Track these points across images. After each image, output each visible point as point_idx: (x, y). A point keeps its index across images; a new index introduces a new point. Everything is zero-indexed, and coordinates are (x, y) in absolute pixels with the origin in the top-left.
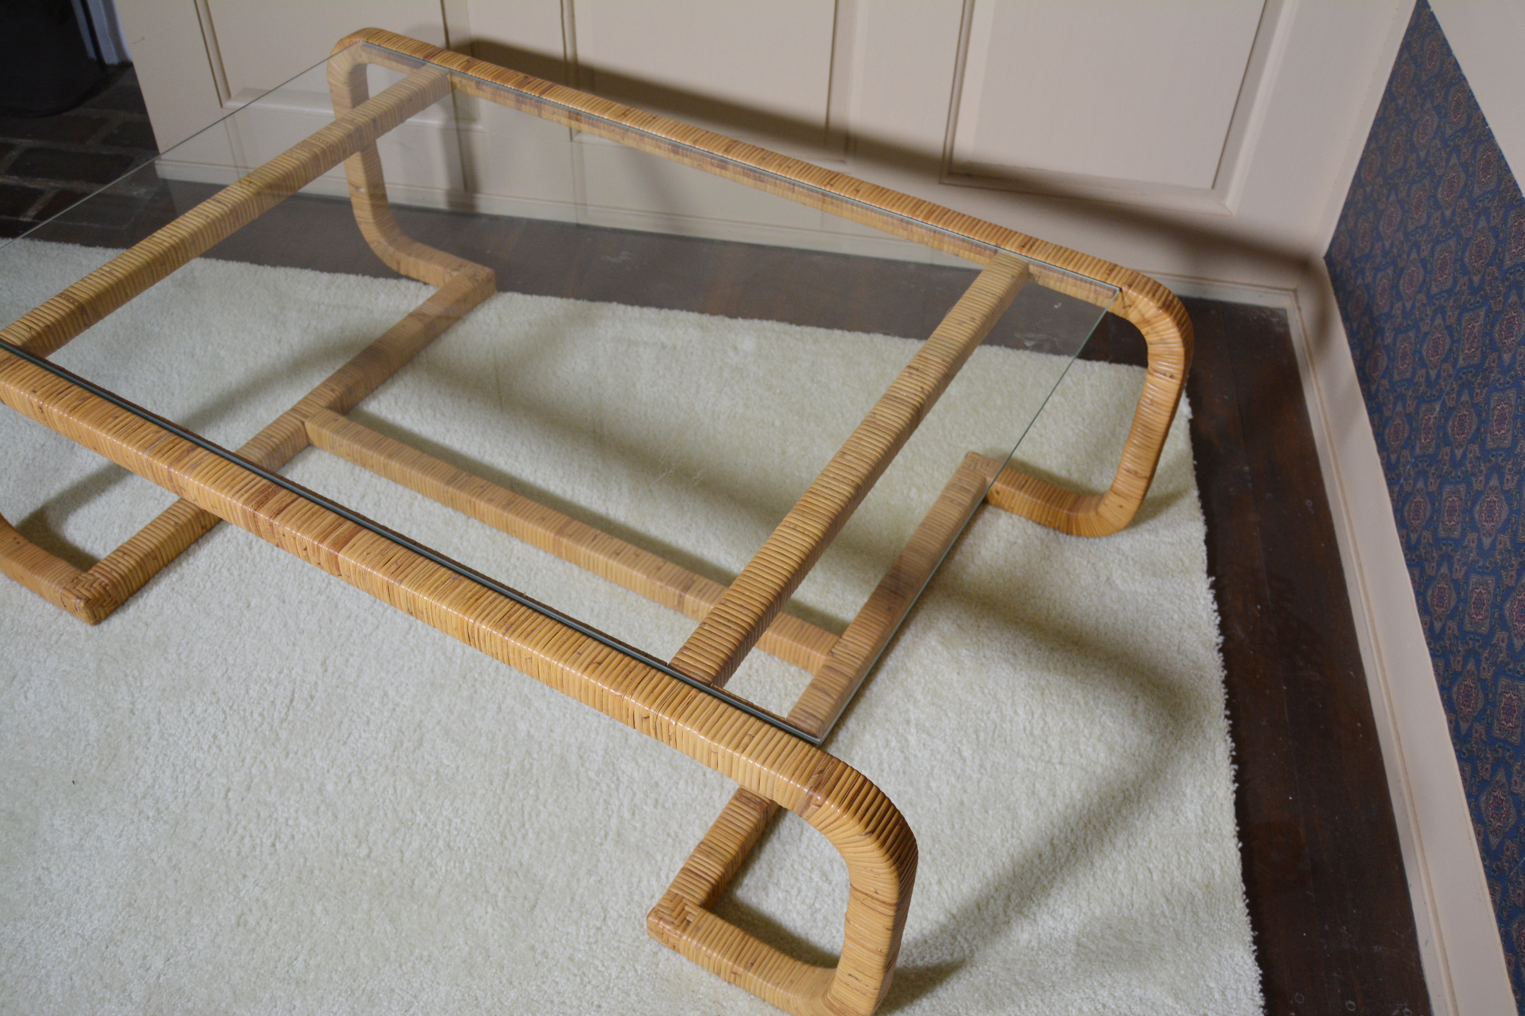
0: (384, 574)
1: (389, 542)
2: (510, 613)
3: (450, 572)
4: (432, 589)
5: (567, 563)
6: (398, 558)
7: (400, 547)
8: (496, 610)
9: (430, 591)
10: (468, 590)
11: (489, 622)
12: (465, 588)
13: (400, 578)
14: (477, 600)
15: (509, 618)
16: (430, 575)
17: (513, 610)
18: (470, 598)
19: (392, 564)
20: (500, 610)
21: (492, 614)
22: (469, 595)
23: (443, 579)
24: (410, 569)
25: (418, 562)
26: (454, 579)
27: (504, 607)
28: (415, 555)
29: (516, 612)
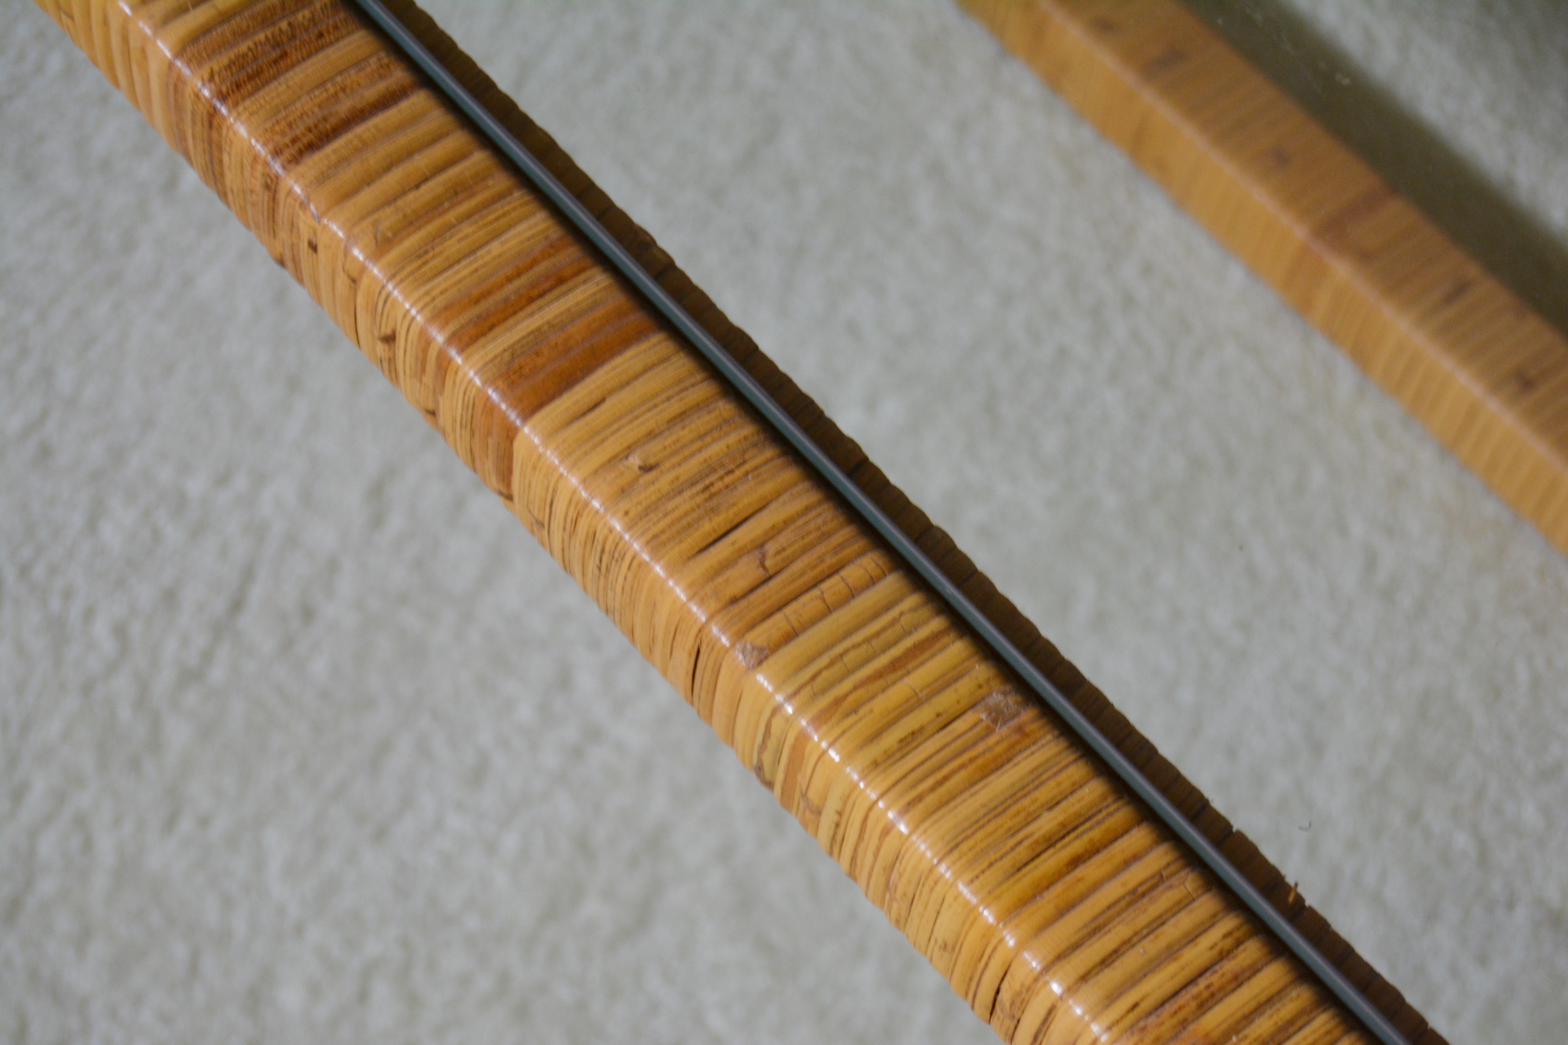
0: (696, 592)
1: (747, 430)
2: (1213, 979)
3: (982, 671)
4: (891, 739)
5: (1321, 345)
6: (775, 532)
7: (790, 473)
8: (1151, 946)
9: (875, 750)
10: (1044, 794)
11: (1111, 999)
12: (1035, 779)
13: (761, 635)
14: (1076, 862)
15: (1204, 1006)
16: (895, 665)
17: (1230, 967)
18: (1051, 842)
19: (741, 553)
20: (1171, 952)
21: (1131, 961)
22: (1047, 823)
23: (946, 700)
24: (809, 603)
25: (854, 573)
26: (998, 717)
27: (1192, 938)
28: (848, 532)
29: (1238, 981)
